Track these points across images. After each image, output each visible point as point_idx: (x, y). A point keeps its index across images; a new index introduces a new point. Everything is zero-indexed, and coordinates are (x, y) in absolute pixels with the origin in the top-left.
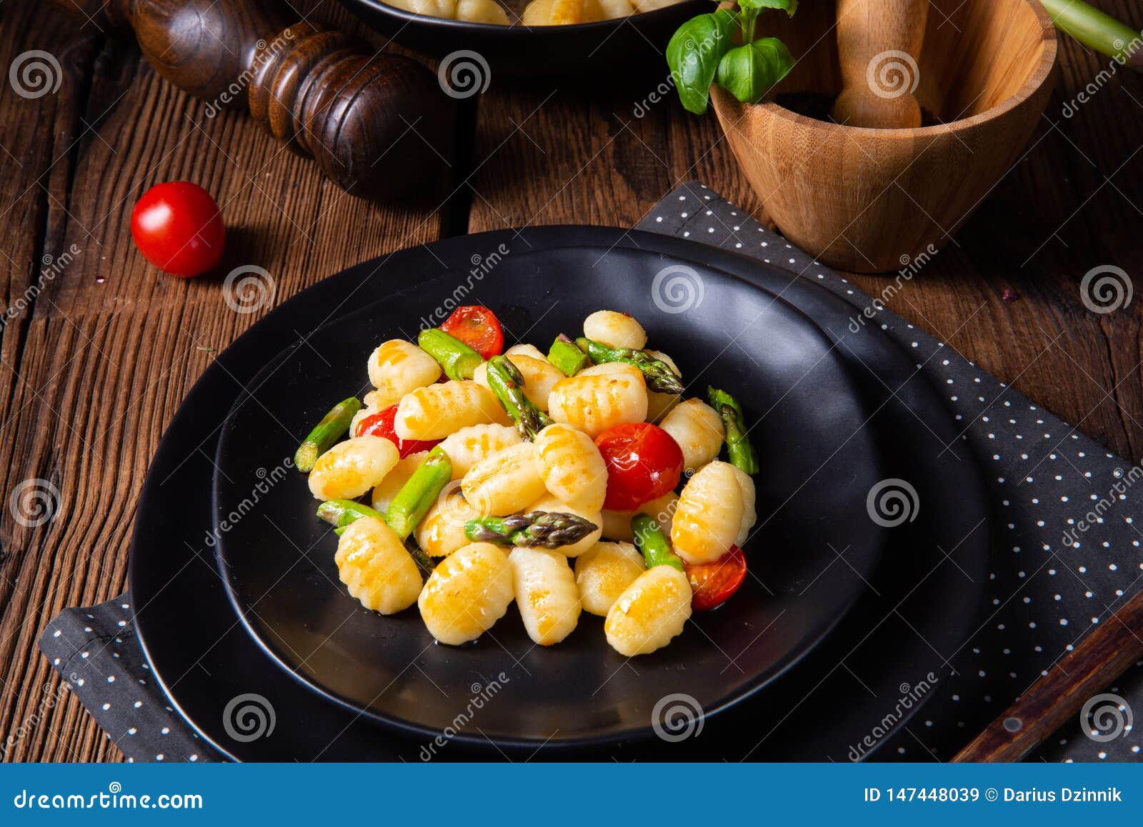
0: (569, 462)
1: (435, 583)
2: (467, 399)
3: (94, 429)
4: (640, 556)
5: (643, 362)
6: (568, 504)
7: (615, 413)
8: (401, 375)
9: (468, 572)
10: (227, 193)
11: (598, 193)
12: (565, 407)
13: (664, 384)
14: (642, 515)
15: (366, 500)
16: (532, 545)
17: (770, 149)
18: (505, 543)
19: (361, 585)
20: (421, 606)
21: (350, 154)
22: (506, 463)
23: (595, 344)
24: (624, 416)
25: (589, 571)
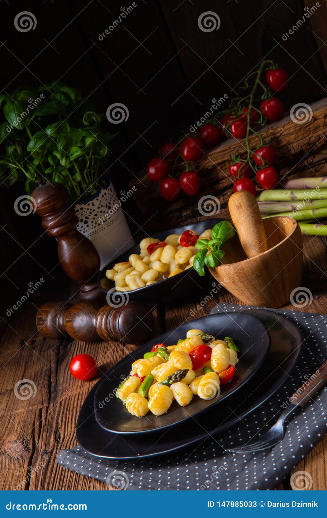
3: (68, 420)
5: (202, 337)
6: (180, 367)
10: (98, 360)
13: (207, 338)
14: (205, 368)
17: (227, 277)
18: (168, 385)
19: (134, 410)
21: (123, 329)
22: (164, 367)
24: (195, 346)
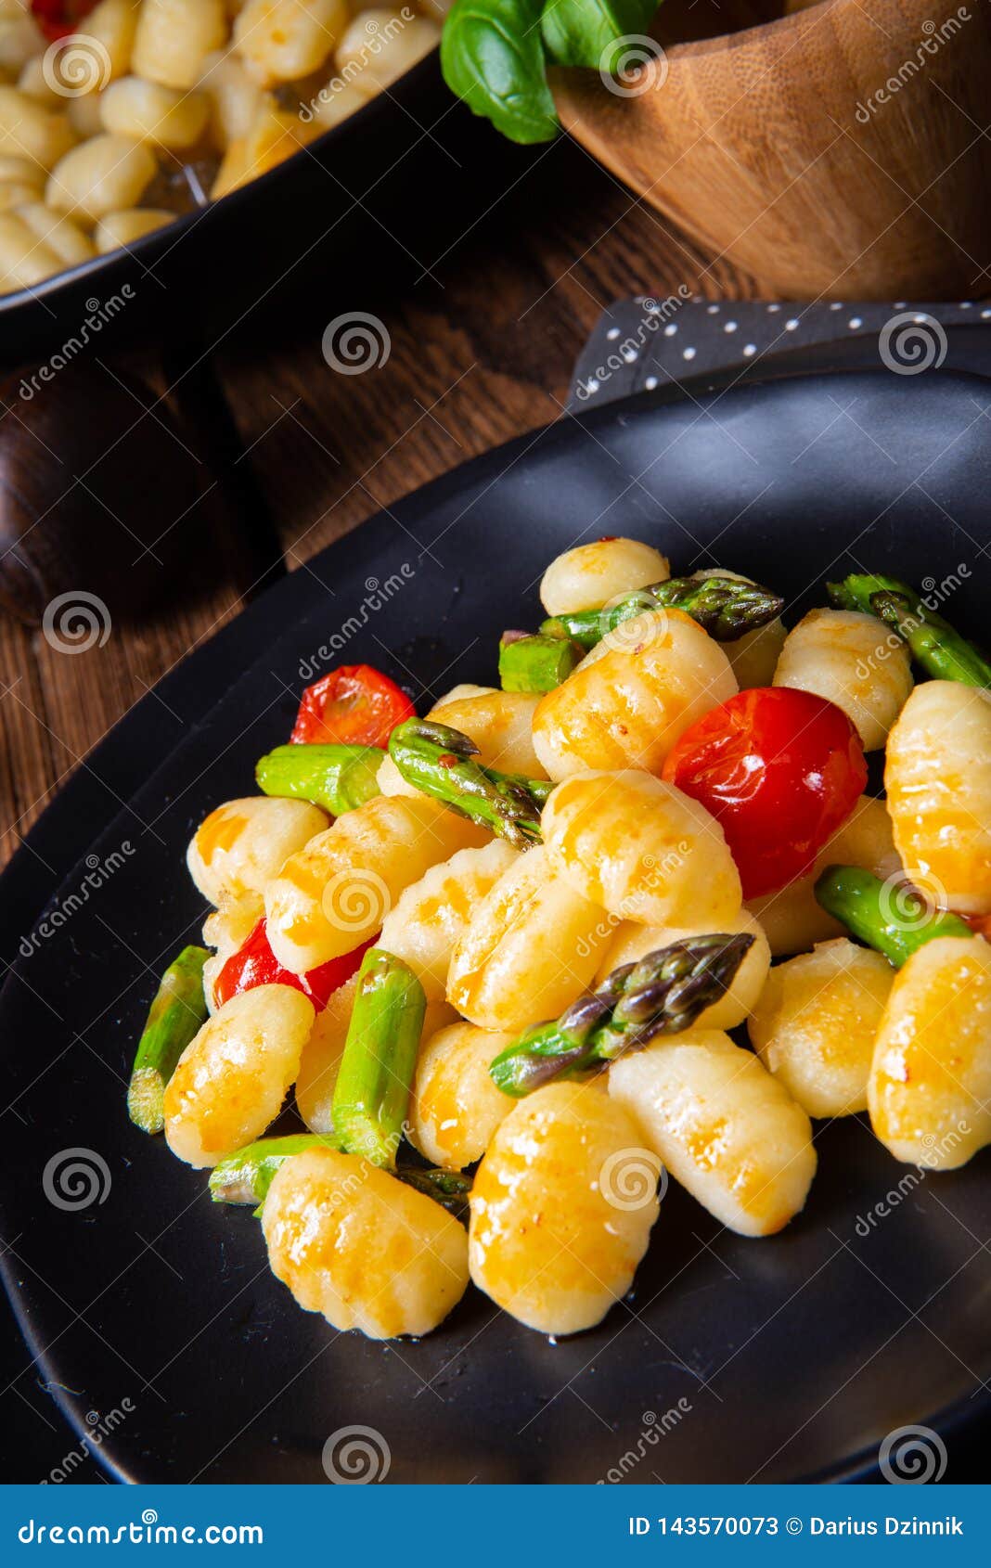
0: (627, 836)
1: (484, 1222)
2: (383, 833)
4: (869, 953)
5: (681, 598)
6: (671, 922)
7: (673, 706)
8: (251, 857)
9: (539, 1164)
11: (478, 419)
12: (571, 746)
13: (739, 614)
14: (830, 872)
15: (289, 1122)
16: (641, 1042)
17: (711, 132)
18: (589, 1066)
19: (347, 1300)
20: (481, 1283)
22: (510, 911)
23: (576, 617)
25: (783, 1035)
